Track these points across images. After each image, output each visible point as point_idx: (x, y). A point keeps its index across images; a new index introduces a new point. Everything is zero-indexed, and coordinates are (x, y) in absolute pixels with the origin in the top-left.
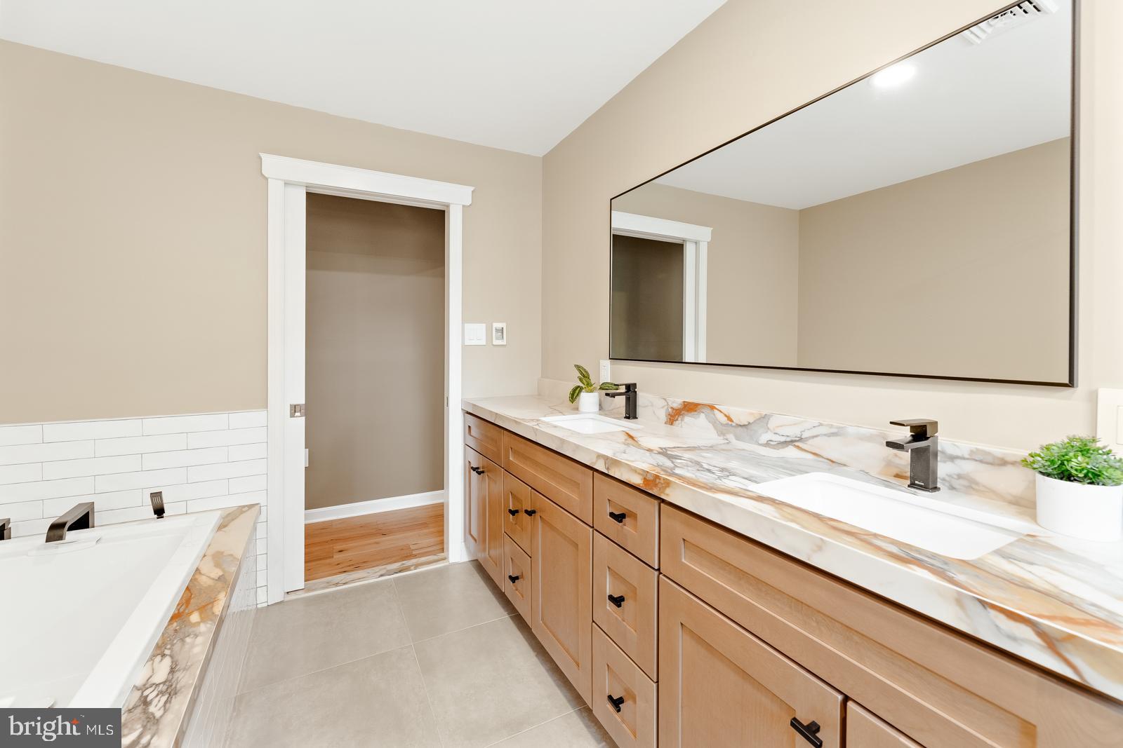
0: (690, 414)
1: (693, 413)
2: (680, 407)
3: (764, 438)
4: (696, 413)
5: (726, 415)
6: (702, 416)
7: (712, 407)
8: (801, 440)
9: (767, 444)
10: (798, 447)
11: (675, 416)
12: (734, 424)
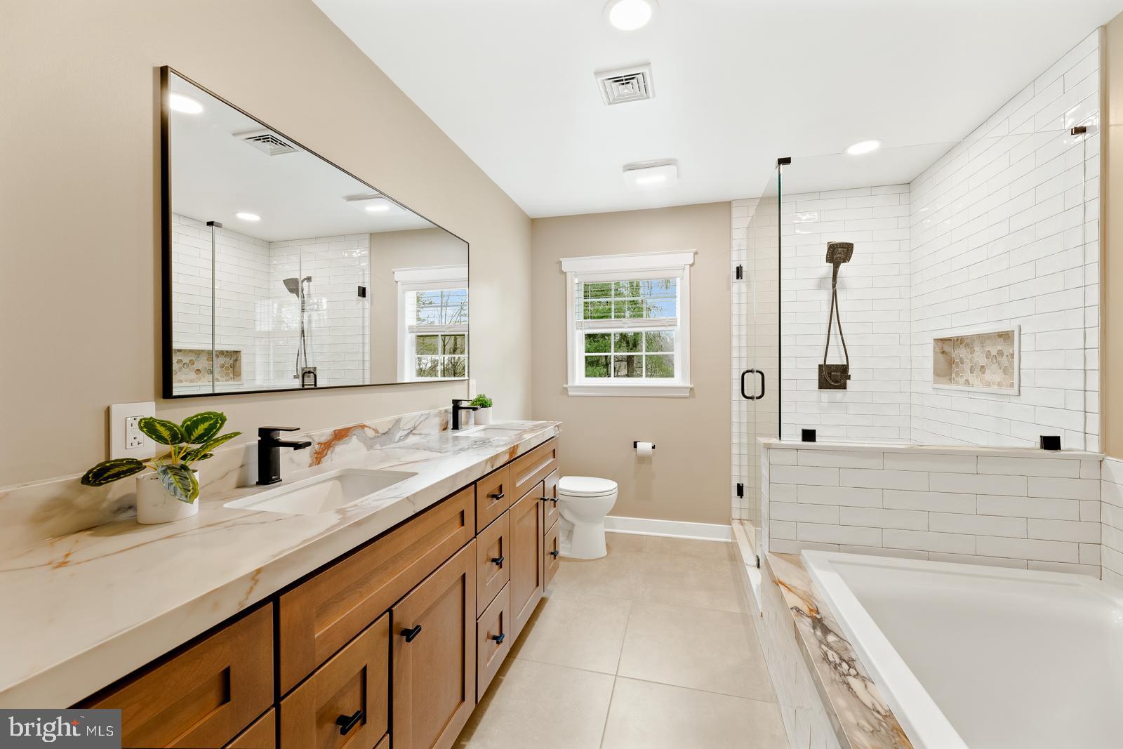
0: (341, 442)
1: (344, 439)
2: (329, 438)
3: (397, 438)
4: (347, 438)
5: (374, 429)
6: (354, 438)
7: (363, 427)
8: (415, 428)
9: (400, 440)
10: (414, 434)
11: (323, 451)
12: (379, 435)
